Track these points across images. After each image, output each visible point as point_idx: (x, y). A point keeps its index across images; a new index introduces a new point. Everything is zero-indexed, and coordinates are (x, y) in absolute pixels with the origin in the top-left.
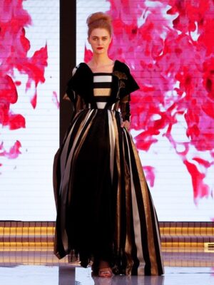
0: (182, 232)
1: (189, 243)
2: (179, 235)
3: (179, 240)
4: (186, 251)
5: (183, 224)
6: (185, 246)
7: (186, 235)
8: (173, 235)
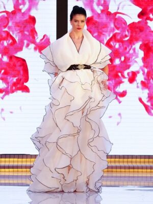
0: (140, 162)
1: (146, 170)
2: (138, 164)
3: (138, 168)
4: (143, 175)
5: (141, 157)
6: (142, 172)
7: (143, 164)
8: (134, 164)
